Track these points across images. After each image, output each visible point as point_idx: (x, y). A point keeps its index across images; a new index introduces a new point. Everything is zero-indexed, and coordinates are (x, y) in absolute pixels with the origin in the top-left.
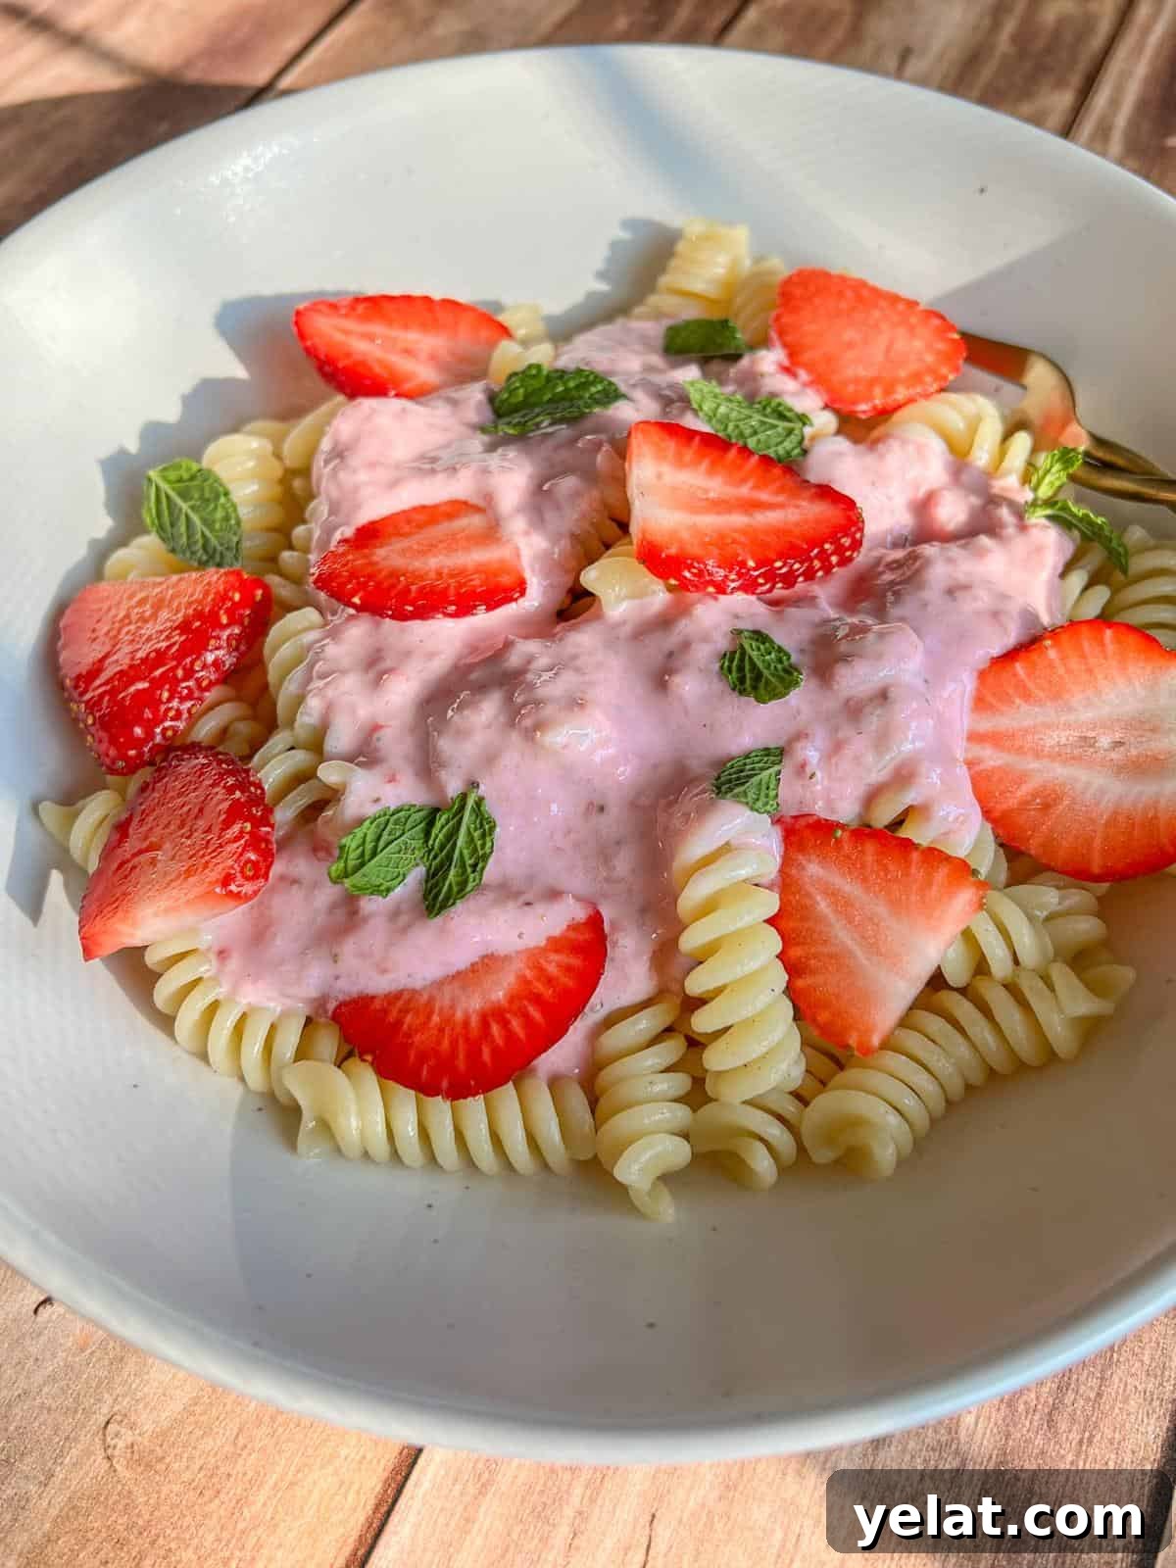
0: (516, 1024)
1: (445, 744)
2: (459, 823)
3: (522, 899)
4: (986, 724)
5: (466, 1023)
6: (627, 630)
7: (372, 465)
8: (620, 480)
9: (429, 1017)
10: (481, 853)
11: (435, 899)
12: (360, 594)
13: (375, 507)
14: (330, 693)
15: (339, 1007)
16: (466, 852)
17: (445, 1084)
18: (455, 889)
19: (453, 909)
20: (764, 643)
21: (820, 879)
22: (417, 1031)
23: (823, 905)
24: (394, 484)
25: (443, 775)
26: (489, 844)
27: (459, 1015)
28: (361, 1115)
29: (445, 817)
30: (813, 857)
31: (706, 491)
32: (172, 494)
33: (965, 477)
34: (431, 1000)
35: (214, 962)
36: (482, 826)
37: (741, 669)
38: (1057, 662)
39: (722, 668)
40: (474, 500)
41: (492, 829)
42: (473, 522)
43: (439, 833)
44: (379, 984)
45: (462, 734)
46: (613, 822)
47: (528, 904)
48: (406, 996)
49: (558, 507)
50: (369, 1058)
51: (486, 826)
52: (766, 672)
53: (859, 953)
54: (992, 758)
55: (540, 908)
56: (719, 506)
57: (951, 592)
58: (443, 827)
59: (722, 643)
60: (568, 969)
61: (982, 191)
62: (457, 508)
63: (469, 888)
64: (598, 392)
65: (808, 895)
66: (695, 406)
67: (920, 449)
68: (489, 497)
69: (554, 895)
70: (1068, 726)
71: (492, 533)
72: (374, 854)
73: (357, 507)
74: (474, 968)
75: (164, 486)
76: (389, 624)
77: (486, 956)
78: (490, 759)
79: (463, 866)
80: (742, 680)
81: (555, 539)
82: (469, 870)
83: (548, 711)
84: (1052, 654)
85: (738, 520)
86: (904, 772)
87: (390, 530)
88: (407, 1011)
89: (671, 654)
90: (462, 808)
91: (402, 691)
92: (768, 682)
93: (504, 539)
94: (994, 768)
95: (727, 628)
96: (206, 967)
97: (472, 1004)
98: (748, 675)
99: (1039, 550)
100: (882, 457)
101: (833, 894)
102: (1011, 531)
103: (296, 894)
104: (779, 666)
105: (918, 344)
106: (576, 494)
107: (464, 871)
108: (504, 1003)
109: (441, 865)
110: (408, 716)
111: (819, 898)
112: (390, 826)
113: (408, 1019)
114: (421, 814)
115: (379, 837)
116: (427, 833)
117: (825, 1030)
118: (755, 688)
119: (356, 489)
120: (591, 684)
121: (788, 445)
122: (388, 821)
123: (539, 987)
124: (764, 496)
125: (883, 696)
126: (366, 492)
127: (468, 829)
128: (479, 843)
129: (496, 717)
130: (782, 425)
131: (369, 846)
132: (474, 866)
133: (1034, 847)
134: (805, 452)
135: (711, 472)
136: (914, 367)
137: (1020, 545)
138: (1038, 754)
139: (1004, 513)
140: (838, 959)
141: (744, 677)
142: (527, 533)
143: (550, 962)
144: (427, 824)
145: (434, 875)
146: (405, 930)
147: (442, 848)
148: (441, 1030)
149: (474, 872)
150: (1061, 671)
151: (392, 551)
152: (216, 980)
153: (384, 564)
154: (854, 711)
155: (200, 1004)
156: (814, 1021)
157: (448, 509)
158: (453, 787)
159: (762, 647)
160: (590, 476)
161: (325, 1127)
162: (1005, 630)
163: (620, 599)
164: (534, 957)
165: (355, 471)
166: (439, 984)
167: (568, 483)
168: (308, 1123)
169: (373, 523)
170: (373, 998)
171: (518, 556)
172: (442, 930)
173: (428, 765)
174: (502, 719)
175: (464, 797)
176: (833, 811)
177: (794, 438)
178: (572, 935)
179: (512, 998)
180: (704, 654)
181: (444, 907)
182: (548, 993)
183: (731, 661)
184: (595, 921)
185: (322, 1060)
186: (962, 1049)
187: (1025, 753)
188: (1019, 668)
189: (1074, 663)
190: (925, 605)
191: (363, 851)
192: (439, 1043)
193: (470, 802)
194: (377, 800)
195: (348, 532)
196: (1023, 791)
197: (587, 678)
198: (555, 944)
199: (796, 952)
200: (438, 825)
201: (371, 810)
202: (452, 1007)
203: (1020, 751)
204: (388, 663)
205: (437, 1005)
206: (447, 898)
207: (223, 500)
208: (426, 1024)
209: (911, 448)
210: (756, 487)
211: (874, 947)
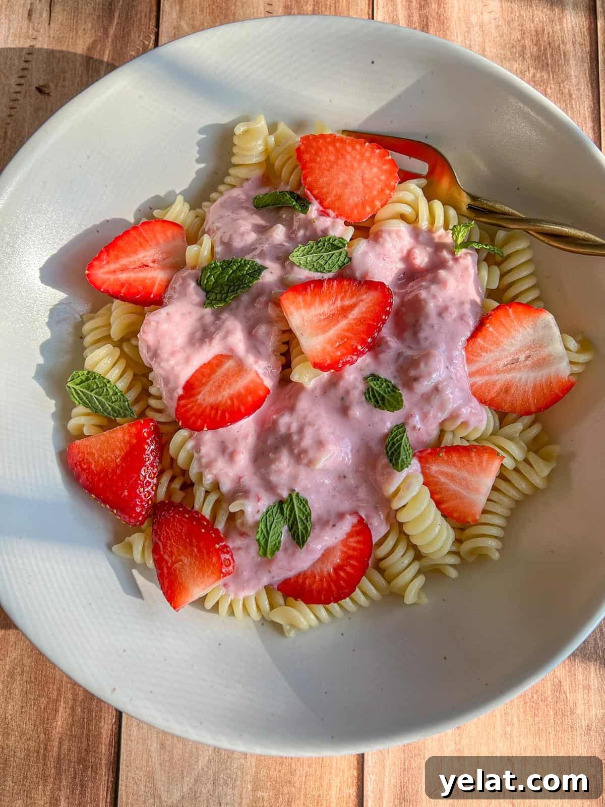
0: (348, 569)
1: (274, 478)
2: (293, 505)
3: (331, 524)
4: (474, 367)
5: (329, 574)
6: (318, 392)
7: (173, 354)
8: (283, 319)
9: (315, 577)
10: (307, 513)
11: (299, 538)
12: (205, 425)
13: (185, 374)
14: (214, 472)
15: (278, 586)
16: (301, 515)
17: (332, 599)
18: (304, 532)
19: (308, 541)
20: (378, 380)
21: (438, 471)
22: (313, 584)
23: (443, 479)
24: (187, 360)
25: (279, 491)
26: (308, 508)
27: (325, 573)
28: (305, 617)
29: (286, 506)
30: (433, 464)
31: (323, 314)
32: (84, 390)
33: (421, 238)
34: (313, 572)
35: (223, 589)
36: (302, 502)
37: (374, 396)
38: (495, 332)
39: (366, 398)
40: (225, 352)
41: (306, 502)
42: (229, 364)
43: (287, 512)
44: (291, 574)
45: (279, 472)
46: (351, 481)
47: (334, 526)
48: (302, 574)
49: (263, 343)
50: (299, 599)
51: (304, 503)
52: (386, 396)
53: (461, 491)
54: (480, 380)
55: (339, 525)
56: (333, 319)
57: (440, 315)
58: (287, 509)
59: (361, 387)
60: (359, 542)
61: (373, 62)
62: (219, 360)
63: (309, 528)
64: (249, 268)
65: (437, 477)
66: (298, 264)
67: (398, 234)
68: (231, 350)
69: (341, 516)
70: (506, 357)
71: (241, 368)
72: (268, 534)
73: (177, 377)
74: (323, 555)
75: (77, 387)
76: (221, 430)
77: (326, 550)
78: (295, 478)
79: (302, 521)
80: (378, 403)
81: (268, 359)
82: (305, 522)
83: (311, 454)
84: (491, 329)
85: (343, 324)
86: (454, 414)
87: (197, 384)
88: (306, 579)
89: (342, 399)
90: (291, 500)
91: (243, 459)
92: (388, 401)
93: (249, 369)
94: (482, 384)
95: (360, 379)
96: (221, 591)
97: (329, 568)
98: (379, 399)
99: (466, 268)
100: (383, 245)
101: (446, 474)
102: (451, 263)
103: (242, 553)
104: (389, 389)
105: (375, 170)
106: (268, 334)
107: (304, 523)
108: (341, 563)
109: (293, 523)
110: (251, 469)
111: (440, 477)
112: (268, 519)
113: (307, 582)
114: (276, 507)
115: (266, 525)
116: (282, 513)
117: (458, 520)
118: (384, 404)
119: (173, 368)
120: (319, 429)
121: (342, 259)
122: (266, 518)
123: (351, 552)
124: (347, 302)
125: (436, 389)
126: (177, 369)
127: (297, 506)
128: (304, 509)
129: (289, 461)
130: (336, 252)
131: (265, 531)
132: (307, 518)
133: (506, 407)
134: (350, 259)
135: (321, 302)
136: (379, 186)
137: (457, 269)
138: (497, 372)
139: (445, 254)
140: (456, 496)
141: (377, 400)
142: (256, 362)
143: (351, 542)
144: (280, 509)
145: (292, 527)
146: (293, 554)
147: (290, 516)
148: (321, 580)
149: (307, 521)
150: (496, 334)
151: (204, 394)
152: (227, 595)
153: (205, 404)
154: (427, 398)
155: (226, 604)
156: (452, 517)
157: (215, 362)
158: (285, 494)
159: (378, 382)
160: (270, 322)
161: (293, 626)
162: (468, 324)
163: (310, 380)
164: (344, 542)
165: (168, 361)
166: (313, 565)
167: (262, 330)
168: (287, 627)
169: (188, 382)
170: (290, 579)
171: (258, 375)
172: (307, 550)
173: (270, 487)
174: (292, 462)
175: (290, 495)
176: (430, 435)
177: (343, 255)
178: (354, 529)
179: (342, 560)
180: (356, 394)
181: (304, 542)
182: (355, 553)
183: (369, 394)
184: (361, 520)
185: (280, 606)
186: (506, 501)
187: (493, 374)
188: (480, 340)
189: (502, 330)
190: (433, 327)
191: (264, 535)
192: (322, 586)
193: (294, 497)
194: (258, 512)
195: (180, 391)
196: (496, 389)
197: (316, 427)
198: (350, 535)
199: (437, 497)
200: (285, 509)
201: (258, 517)
202: (322, 571)
203: (490, 373)
204: (230, 449)
205: (316, 572)
206: (303, 537)
207: (108, 385)
208: (314, 581)
209: (394, 235)
210: (342, 299)
211: (467, 487)
